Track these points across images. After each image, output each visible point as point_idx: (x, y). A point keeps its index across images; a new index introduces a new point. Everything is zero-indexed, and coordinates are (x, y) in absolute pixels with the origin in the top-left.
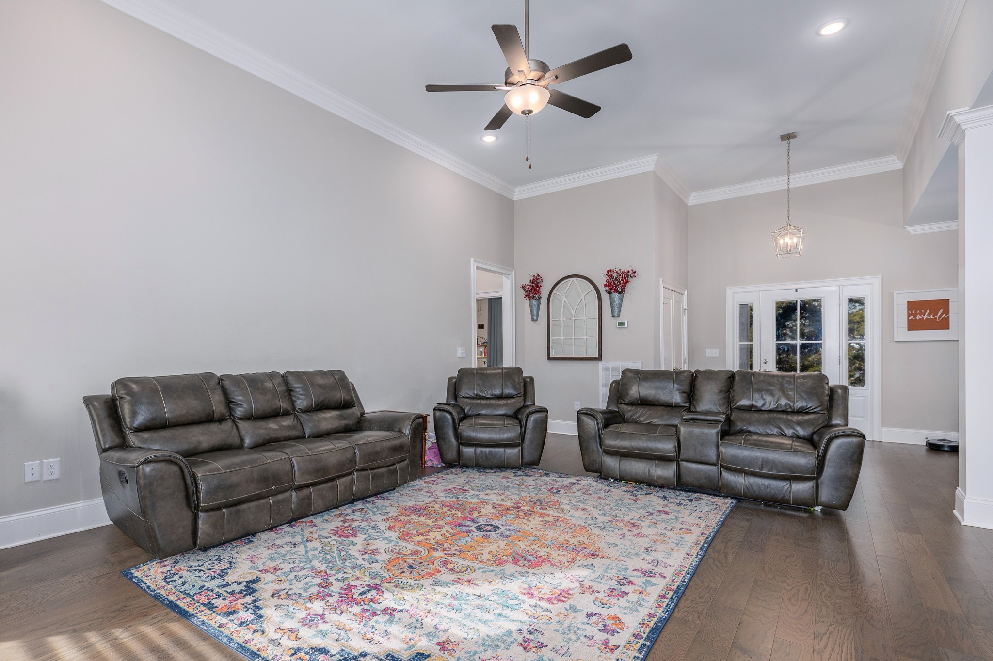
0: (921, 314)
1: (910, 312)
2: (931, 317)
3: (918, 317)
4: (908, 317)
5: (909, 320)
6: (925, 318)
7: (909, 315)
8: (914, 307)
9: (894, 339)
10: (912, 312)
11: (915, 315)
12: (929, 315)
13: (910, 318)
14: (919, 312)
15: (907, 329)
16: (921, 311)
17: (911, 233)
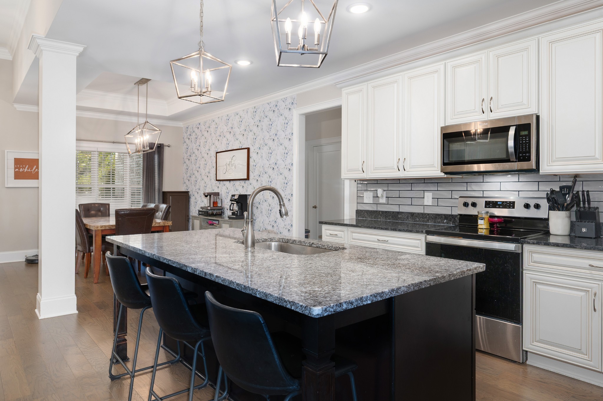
0: (23, 168)
1: (16, 166)
2: (29, 170)
3: (21, 170)
4: (15, 170)
5: (15, 171)
6: (25, 171)
7: (15, 168)
8: (18, 162)
9: (5, 186)
10: (17, 166)
11: (19, 169)
12: (28, 169)
13: (16, 170)
14: (21, 166)
15: (14, 178)
16: (23, 166)
17: (17, 109)
